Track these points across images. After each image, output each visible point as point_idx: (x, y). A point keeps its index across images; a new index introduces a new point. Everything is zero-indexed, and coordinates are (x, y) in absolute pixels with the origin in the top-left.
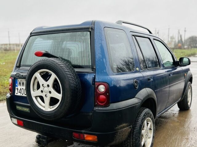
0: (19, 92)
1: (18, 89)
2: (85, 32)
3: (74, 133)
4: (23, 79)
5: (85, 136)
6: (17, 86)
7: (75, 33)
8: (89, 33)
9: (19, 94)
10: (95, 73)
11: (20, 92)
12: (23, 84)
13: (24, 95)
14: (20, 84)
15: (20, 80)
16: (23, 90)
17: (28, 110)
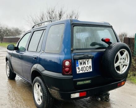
0: (81, 70)
1: (79, 68)
4: (84, 60)
5: (122, 83)
6: (78, 66)
9: (81, 72)
12: (85, 63)
13: (86, 71)
14: (81, 63)
15: (81, 61)
16: (84, 68)
17: (89, 81)
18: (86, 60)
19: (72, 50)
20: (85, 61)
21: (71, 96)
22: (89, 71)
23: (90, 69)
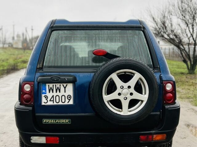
0: (50, 101)
1: (46, 97)
2: (137, 31)
3: (141, 137)
4: (57, 84)
5: (155, 136)
6: (46, 93)
7: (125, 31)
8: (142, 32)
9: (50, 103)
10: (160, 72)
11: (52, 99)
12: (58, 89)
13: (60, 103)
14: (51, 90)
15: (51, 85)
16: (57, 97)
17: (67, 121)
18: (61, 85)
19: (38, 67)
20: (59, 86)
21: (30, 139)
22: (66, 103)
23: (70, 100)
